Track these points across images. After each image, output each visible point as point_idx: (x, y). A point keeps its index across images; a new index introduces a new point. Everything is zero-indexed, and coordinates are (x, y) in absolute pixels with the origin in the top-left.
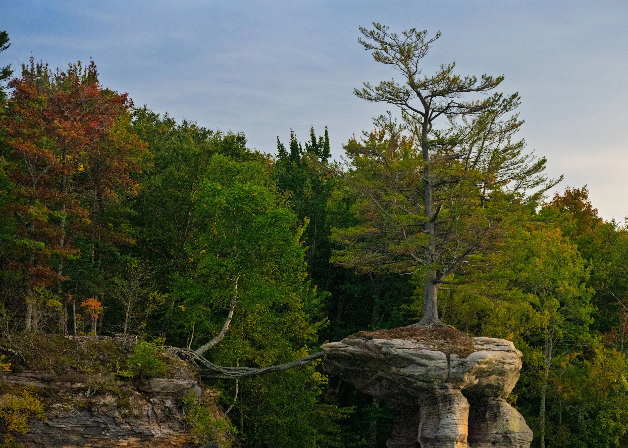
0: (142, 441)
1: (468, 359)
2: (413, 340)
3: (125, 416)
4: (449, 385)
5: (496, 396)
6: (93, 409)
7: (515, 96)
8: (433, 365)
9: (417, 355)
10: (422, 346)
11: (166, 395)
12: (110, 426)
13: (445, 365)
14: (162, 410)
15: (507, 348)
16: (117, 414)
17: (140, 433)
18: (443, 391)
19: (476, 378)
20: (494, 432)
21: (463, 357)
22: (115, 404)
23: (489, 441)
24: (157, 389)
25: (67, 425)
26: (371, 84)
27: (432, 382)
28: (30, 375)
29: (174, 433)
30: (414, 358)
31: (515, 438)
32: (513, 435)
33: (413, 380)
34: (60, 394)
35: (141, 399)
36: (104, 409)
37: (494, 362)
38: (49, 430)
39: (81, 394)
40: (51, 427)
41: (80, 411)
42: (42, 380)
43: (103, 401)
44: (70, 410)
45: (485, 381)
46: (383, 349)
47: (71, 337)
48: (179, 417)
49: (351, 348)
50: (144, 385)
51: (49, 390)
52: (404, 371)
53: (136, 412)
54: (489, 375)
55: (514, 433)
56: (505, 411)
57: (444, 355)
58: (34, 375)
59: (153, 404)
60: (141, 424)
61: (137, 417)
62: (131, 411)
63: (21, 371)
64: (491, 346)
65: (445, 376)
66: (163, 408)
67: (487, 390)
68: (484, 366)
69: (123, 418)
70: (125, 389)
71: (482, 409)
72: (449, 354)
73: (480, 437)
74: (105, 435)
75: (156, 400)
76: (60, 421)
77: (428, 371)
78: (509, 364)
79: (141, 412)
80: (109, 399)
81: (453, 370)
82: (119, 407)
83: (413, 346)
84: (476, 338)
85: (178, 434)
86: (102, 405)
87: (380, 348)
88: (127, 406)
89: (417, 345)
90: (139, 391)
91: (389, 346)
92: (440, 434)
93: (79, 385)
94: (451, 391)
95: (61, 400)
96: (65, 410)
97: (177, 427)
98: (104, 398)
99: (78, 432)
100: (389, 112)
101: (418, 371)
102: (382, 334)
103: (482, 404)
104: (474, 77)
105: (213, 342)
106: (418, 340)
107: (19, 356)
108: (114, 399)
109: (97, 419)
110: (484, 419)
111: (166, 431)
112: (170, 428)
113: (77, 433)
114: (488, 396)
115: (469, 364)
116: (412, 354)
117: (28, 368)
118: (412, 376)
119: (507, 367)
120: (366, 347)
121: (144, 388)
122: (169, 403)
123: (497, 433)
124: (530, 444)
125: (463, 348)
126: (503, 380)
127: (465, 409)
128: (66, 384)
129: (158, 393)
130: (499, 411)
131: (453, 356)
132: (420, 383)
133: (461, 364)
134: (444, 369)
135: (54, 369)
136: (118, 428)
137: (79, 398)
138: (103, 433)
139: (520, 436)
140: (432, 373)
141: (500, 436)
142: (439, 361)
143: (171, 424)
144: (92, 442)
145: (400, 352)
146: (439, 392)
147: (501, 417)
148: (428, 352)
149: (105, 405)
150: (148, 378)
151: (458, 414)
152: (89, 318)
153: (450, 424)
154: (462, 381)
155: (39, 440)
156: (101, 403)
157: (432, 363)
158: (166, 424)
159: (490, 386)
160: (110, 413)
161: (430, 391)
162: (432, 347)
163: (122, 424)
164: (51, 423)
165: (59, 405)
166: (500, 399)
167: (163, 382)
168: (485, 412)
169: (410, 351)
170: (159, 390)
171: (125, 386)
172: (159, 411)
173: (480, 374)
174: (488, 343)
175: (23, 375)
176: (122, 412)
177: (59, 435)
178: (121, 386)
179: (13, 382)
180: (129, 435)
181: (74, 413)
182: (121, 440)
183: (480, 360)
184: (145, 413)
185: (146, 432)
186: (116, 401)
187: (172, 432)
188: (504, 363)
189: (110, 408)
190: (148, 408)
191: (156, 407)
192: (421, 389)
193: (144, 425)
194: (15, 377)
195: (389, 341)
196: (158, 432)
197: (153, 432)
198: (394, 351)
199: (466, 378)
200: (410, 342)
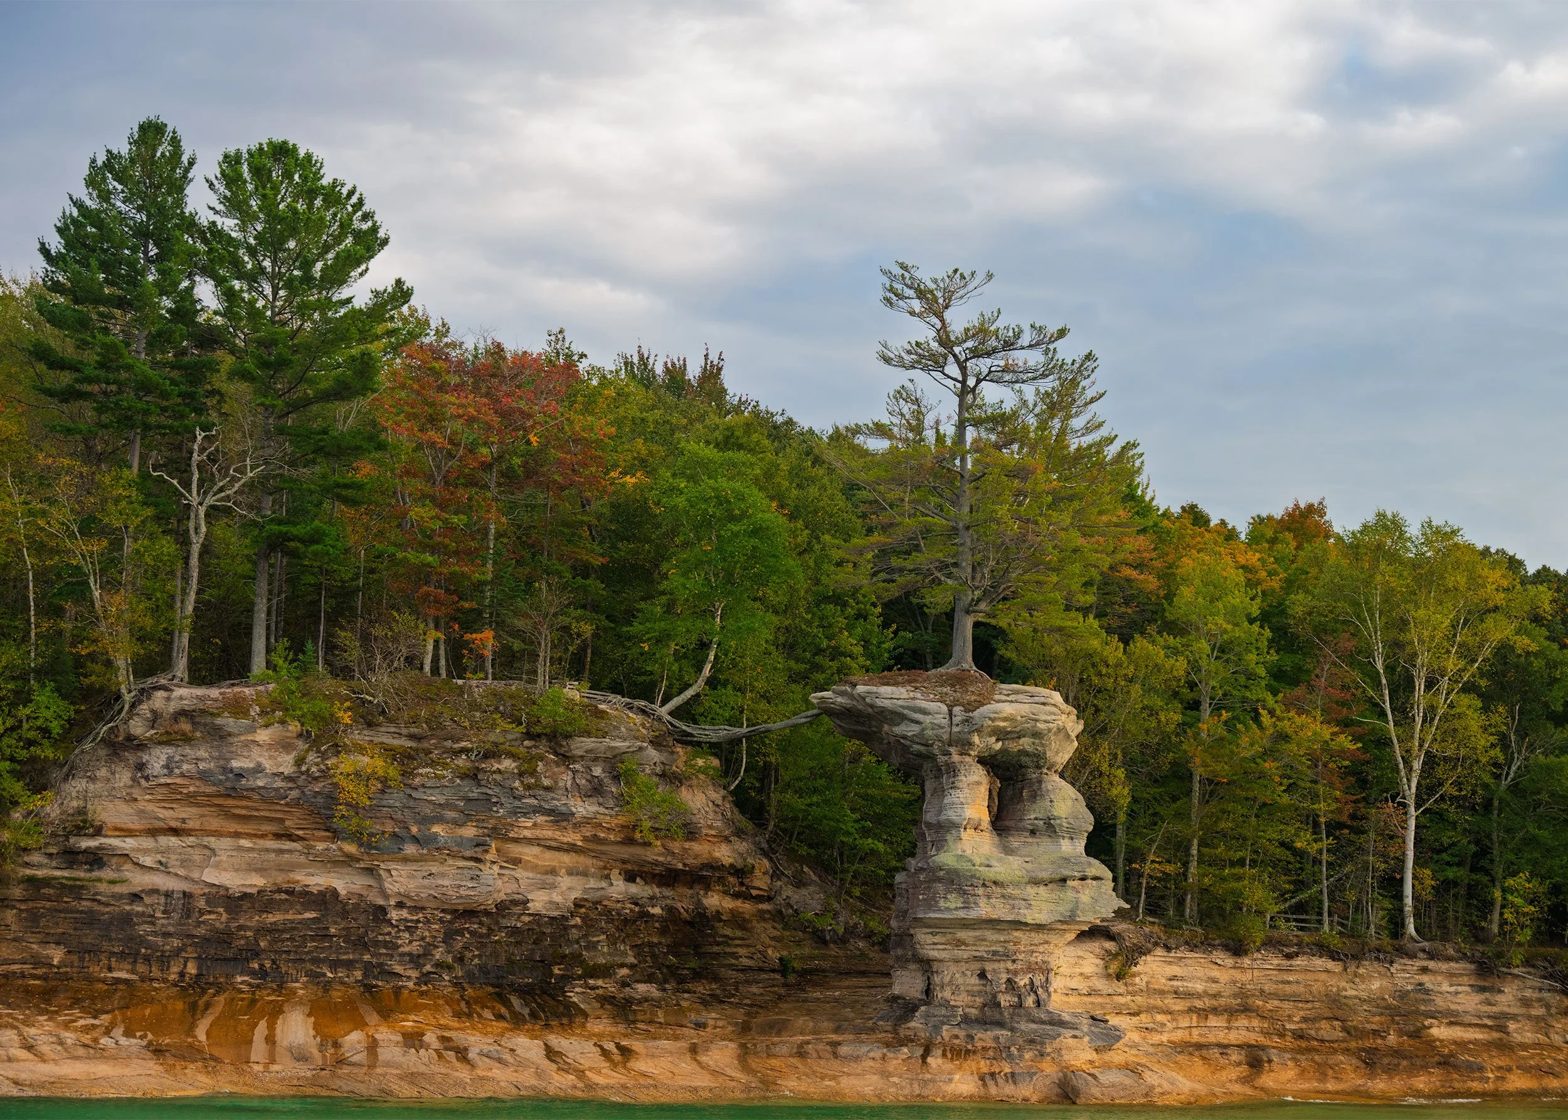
0: (557, 821)
1: (976, 713)
2: (909, 688)
3: (528, 787)
4: (952, 750)
5: (1039, 767)
6: (480, 777)
7: (1089, 357)
8: (928, 721)
9: (908, 708)
10: (919, 695)
11: (596, 759)
12: (503, 800)
13: (945, 722)
14: (587, 780)
15: (1042, 700)
16: (517, 784)
17: (553, 811)
18: (946, 758)
19: (998, 740)
20: (1032, 817)
21: (970, 711)
22: (516, 771)
23: (1024, 829)
24: (580, 753)
25: (439, 797)
26: (889, 344)
27: (932, 745)
28: (392, 730)
29: (606, 812)
30: (906, 712)
31: (1061, 825)
32: (1058, 822)
33: (908, 743)
34: (433, 756)
35: (557, 764)
36: (498, 777)
37: (1019, 718)
38: (412, 803)
39: (464, 757)
40: (415, 799)
41: (462, 779)
42: (411, 737)
43: (496, 766)
44: (444, 777)
45: (1014, 746)
46: (868, 700)
47: (460, 682)
48: (613, 790)
49: (839, 700)
50: (561, 746)
51: (417, 750)
52: (897, 730)
53: (546, 782)
54: (1019, 738)
55: (1060, 818)
56: (1050, 787)
57: (945, 708)
58: (397, 730)
59: (575, 772)
60: (553, 799)
61: (547, 789)
62: (538, 779)
63: (379, 725)
64: (1020, 697)
65: (945, 737)
66: (589, 777)
67: (1024, 759)
68: (1002, 724)
69: (525, 789)
70: (534, 751)
71: (1019, 785)
72: (952, 706)
73: (1011, 823)
74: (497, 812)
75: (577, 766)
76: (429, 791)
77: (923, 730)
78: (1046, 722)
79: (556, 782)
80: (507, 764)
81: (955, 729)
82: (521, 775)
83: (905, 695)
84: (1003, 686)
85: (613, 813)
86: (494, 772)
87: (864, 698)
88: (533, 773)
89: (912, 695)
90: (556, 754)
91: (874, 696)
92: (943, 818)
93: (463, 744)
94: (956, 758)
95: (432, 764)
96: (436, 776)
97: (611, 803)
98: (499, 763)
99: (456, 806)
100: (912, 381)
101: (910, 730)
102: (871, 679)
103: (1020, 778)
104: (1018, 326)
105: (689, 693)
106: (916, 688)
107: (378, 704)
108: (514, 765)
109: (485, 790)
110: (1020, 799)
111: (594, 808)
112: (600, 804)
113: (455, 808)
114: (1027, 767)
115: (977, 720)
116: (902, 707)
117: (391, 720)
118: (905, 737)
119: (1041, 726)
120: (851, 696)
121: (562, 751)
122: (597, 771)
123: (1036, 819)
124: (1086, 834)
125: (973, 698)
126: (1043, 745)
127: (978, 783)
128: (445, 743)
129: (582, 757)
130: (1040, 789)
131: (957, 710)
132: (916, 747)
133: (967, 721)
134: (942, 728)
135: (426, 723)
136: (517, 803)
137: (462, 761)
138: (495, 809)
139: (1069, 823)
140: (929, 732)
141: (1041, 822)
142: (937, 716)
143: (601, 800)
144: (477, 821)
145: (887, 703)
146: (942, 759)
147: (1042, 796)
148: (924, 704)
149: (499, 771)
150: (568, 736)
151: (966, 790)
152: (482, 657)
153: (953, 804)
154: (971, 744)
155: (399, 816)
156: (494, 769)
157: (927, 719)
158: (594, 800)
159: (1024, 753)
160: (507, 783)
161: (931, 757)
162: (932, 696)
163: (524, 797)
164: (415, 794)
165: (428, 770)
166: (1045, 771)
167: (589, 743)
168: (1023, 788)
169: (900, 703)
170: (581, 753)
171: (536, 747)
172: (584, 781)
173: (1001, 735)
174: (1017, 692)
175: (383, 729)
176: (526, 782)
177: (428, 811)
178: (530, 748)
179: (367, 738)
180: (534, 812)
181: (452, 781)
182: (523, 819)
183: (992, 716)
184: (561, 784)
185: (563, 809)
186: (517, 767)
187: (602, 810)
188: (1037, 720)
189: (506, 775)
190: (566, 779)
191: (578, 776)
192: (919, 755)
193: (558, 800)
194: (371, 733)
195: (874, 689)
196: (581, 809)
197: (574, 810)
198: (879, 703)
199: (976, 739)
200: (903, 690)
